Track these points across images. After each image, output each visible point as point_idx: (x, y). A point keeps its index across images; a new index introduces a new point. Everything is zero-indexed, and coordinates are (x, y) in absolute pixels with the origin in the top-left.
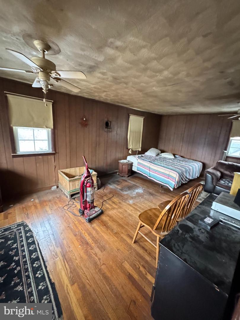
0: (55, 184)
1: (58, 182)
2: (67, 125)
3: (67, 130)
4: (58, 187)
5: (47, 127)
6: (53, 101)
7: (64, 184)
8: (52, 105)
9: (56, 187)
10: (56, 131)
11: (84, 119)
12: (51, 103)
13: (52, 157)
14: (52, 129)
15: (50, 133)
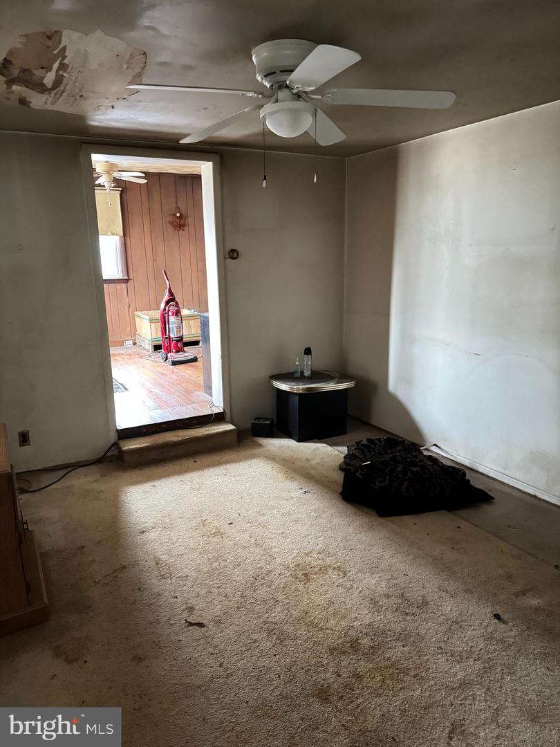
0: (130, 338)
1: (135, 335)
2: (147, 228)
3: (148, 237)
4: (135, 344)
5: (113, 234)
6: (120, 189)
7: (144, 331)
8: (120, 195)
9: (131, 342)
10: (128, 239)
11: (178, 215)
12: (119, 192)
13: (124, 285)
14: (120, 237)
15: (118, 243)
